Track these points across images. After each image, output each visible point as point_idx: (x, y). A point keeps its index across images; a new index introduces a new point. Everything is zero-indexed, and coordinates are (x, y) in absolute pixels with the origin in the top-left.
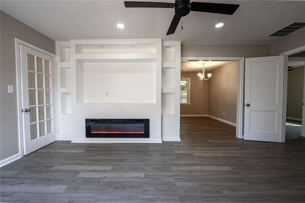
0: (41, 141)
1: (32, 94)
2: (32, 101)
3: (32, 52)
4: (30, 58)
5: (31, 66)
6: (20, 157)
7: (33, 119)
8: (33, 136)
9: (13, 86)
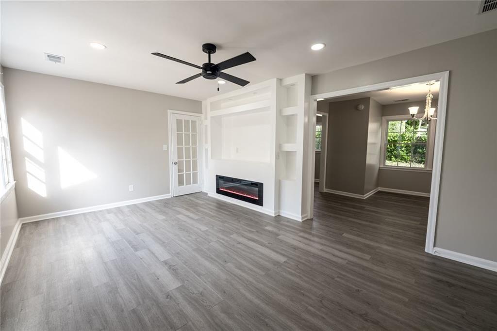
0: (186, 189)
1: (180, 150)
2: (180, 156)
3: (180, 117)
4: (179, 122)
5: (179, 128)
6: (171, 197)
7: (180, 170)
8: (181, 183)
9: (166, 146)
